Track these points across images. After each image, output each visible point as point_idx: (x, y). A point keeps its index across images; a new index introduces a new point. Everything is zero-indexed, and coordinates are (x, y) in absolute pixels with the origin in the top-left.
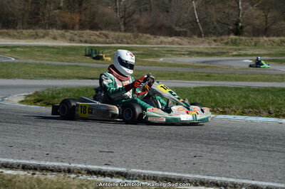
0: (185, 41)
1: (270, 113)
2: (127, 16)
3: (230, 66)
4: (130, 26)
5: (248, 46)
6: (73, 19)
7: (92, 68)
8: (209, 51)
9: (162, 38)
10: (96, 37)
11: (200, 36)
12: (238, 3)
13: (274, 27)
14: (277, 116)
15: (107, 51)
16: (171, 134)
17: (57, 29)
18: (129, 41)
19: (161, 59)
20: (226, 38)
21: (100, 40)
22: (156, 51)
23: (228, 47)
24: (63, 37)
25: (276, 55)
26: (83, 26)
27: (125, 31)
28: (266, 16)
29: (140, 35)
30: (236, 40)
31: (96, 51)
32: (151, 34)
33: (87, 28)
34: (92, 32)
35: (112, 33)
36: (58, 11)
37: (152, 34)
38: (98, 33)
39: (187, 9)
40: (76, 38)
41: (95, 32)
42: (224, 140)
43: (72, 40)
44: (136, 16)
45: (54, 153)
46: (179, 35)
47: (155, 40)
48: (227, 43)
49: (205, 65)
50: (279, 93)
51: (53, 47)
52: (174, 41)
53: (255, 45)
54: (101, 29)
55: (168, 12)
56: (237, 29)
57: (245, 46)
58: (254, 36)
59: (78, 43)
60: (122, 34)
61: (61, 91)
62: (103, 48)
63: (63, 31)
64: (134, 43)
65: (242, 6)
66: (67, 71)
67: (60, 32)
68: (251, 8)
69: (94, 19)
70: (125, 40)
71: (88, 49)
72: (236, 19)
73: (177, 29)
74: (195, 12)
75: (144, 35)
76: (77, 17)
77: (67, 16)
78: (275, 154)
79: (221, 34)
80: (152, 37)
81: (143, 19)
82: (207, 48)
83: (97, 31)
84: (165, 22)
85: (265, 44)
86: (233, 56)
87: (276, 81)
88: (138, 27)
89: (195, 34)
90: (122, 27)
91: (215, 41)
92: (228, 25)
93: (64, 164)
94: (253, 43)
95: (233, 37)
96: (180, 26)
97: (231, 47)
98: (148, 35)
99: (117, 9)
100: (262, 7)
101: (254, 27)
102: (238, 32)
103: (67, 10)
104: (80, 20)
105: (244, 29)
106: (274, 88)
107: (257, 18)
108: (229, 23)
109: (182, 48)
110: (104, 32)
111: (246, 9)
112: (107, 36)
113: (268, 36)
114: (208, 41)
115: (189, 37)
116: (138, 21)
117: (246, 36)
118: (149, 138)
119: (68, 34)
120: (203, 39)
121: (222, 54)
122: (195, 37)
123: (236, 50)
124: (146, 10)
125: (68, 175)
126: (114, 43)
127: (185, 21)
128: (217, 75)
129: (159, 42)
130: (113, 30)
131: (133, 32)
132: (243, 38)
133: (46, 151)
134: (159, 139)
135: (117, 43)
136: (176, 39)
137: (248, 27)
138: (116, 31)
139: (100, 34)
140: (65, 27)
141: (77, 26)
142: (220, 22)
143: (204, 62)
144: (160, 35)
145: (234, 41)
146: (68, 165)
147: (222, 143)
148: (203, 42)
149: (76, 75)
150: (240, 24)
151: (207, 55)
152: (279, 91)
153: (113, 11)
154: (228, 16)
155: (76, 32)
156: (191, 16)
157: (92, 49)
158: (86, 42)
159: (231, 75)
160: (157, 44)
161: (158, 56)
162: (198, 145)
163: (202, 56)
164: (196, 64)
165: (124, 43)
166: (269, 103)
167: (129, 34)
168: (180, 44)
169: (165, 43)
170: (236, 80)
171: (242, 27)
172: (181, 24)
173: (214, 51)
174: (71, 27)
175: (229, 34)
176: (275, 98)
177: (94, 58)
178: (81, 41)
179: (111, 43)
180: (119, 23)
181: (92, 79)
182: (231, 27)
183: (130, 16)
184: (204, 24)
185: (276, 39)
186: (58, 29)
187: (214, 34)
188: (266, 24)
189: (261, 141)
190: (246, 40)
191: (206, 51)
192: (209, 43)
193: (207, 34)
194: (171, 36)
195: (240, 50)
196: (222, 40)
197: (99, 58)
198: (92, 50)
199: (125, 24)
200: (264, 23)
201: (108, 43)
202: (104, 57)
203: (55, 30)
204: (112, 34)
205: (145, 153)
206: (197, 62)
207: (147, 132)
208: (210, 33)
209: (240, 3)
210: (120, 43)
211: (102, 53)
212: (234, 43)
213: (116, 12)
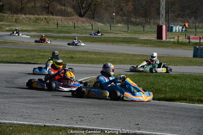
94: (14, 20)
185: (32, 17)
190: (7, 16)
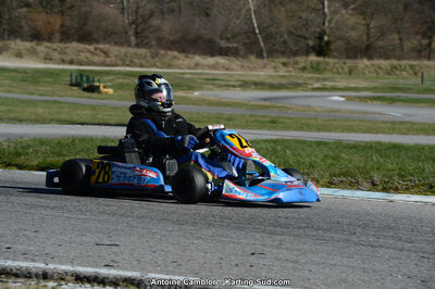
0: (235, 63)
1: (373, 184)
2: (139, 21)
3: (309, 107)
4: (146, 37)
5: (339, 73)
6: (49, 23)
7: (82, 105)
8: (275, 82)
9: (198, 59)
10: (88, 55)
11: (260, 55)
12: (323, 4)
13: (380, 43)
14: (385, 190)
15: (106, 78)
16: (213, 216)
17: (23, 39)
18: (144, 62)
19: (196, 93)
20: (302, 60)
21: (96, 59)
22: (188, 79)
23: (306, 75)
24: (33, 53)
25: (383, 89)
26: (66, 37)
27: (137, 46)
28: (368, 25)
29: (162, 52)
30: (318, 63)
31: (88, 77)
32: (180, 52)
33: (73, 40)
34: (82, 46)
35: (116, 48)
36: (24, 9)
37: (183, 51)
38: (92, 48)
39: (240, 10)
40: (56, 55)
41: (87, 46)
42: (300, 228)
43: (48, 59)
44: (155, 22)
45: (20, 247)
46: (226, 55)
47: (187, 62)
48: (304, 69)
49: (267, 103)
50: (387, 152)
51: (16, 70)
52: (217, 63)
53: (350, 73)
54: (97, 42)
55: (207, 15)
56: (320, 46)
57: (334, 73)
58: (348, 57)
59: (59, 64)
60: (132, 50)
61: (30, 143)
62: (99, 73)
63: (33, 44)
64: (152, 66)
65: (329, 7)
66: (40, 110)
67: (28, 45)
68: (343, 11)
69: (85, 24)
70: (137, 61)
71: (74, 75)
72: (318, 30)
73: (223, 44)
74: (253, 17)
75: (169, 52)
76: (56, 21)
77: (40, 19)
78: (381, 252)
79: (295, 54)
80: (182, 56)
81: (168, 27)
82: (272, 76)
83: (91, 44)
84: (203, 32)
85: (366, 72)
86: (314, 89)
87: (383, 132)
88: (159, 40)
89: (251, 53)
90: (133, 38)
91: (284, 64)
92: (306, 38)
93: (37, 265)
95: (313, 58)
96: (228, 39)
97: (311, 75)
98: (175, 53)
99: (123, 9)
100: (361, 11)
101: (348, 43)
102: (322, 50)
103: (40, 9)
104: (62, 26)
105: (332, 47)
106: (379, 143)
107: (353, 28)
108: (307, 35)
109: (231, 76)
110: (101, 46)
111: (335, 12)
112: (106, 54)
113: (370, 58)
114: (273, 64)
115: (243, 58)
116: (158, 29)
117: (334, 57)
118: (178, 222)
119: (42, 48)
120: (265, 61)
121: (296, 86)
122: (253, 58)
123: (318, 80)
124: (172, 11)
125: (43, 283)
126: (117, 65)
127: (236, 31)
128: (287, 121)
129: (193, 65)
130: (116, 43)
131: (151, 47)
132: (330, 60)
133: (7, 242)
134: (195, 224)
135: (124, 64)
136: (221, 60)
137: (339, 43)
138: (122, 45)
139: (96, 49)
140: (36, 36)
141: (57, 36)
142: (292, 33)
143: (265, 100)
144: (195, 53)
145: (315, 65)
146: (42, 266)
147: (296, 232)
148: (265, 66)
149: (56, 117)
150: (326, 38)
151: (272, 87)
152: (389, 148)
153: (117, 12)
154: (306, 24)
155: (55, 46)
156: (246, 23)
157: (81, 74)
158: (71, 62)
159: (311, 122)
160: (189, 69)
161: (191, 88)
162: (258, 235)
163: (264, 89)
164: (252, 103)
165: (135, 66)
166: (372, 168)
167: (143, 51)
168: (227, 69)
169: (203, 67)
170: (319, 130)
171: (328, 43)
172: (229, 36)
173: (284, 81)
174: (46, 36)
175: (307, 54)
176: (382, 160)
177: (85, 90)
178: (63, 61)
179: (114, 66)
180: (126, 33)
181: (82, 124)
182: (311, 43)
183: (145, 21)
184: (268, 37)
186: (26, 40)
187: (283, 53)
188: (368, 40)
189: (359, 230)
191: (270, 81)
192: (274, 68)
193: (272, 53)
194: (213, 55)
195: (325, 80)
196: (296, 63)
197: (92, 89)
198: (81, 76)
199: (137, 34)
200: (365, 37)
201: (107, 65)
202: (102, 88)
203: (19, 42)
204: (115, 50)
205: (171, 248)
206: (256, 99)
207: (173, 212)
208: (277, 51)
209: (326, 3)
210: (128, 65)
211: (99, 81)
212: (316, 68)
213: (123, 13)
